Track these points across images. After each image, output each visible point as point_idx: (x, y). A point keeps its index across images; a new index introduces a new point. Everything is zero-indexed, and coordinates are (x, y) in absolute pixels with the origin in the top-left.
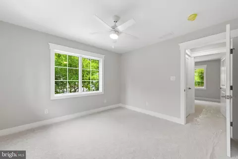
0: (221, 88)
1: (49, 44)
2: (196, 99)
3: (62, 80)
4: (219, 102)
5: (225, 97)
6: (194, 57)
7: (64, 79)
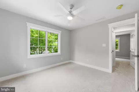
0: (130, 51)
1: (27, 22)
2: (116, 57)
3: (34, 46)
4: (130, 59)
5: (134, 56)
6: (115, 33)
7: (35, 46)
